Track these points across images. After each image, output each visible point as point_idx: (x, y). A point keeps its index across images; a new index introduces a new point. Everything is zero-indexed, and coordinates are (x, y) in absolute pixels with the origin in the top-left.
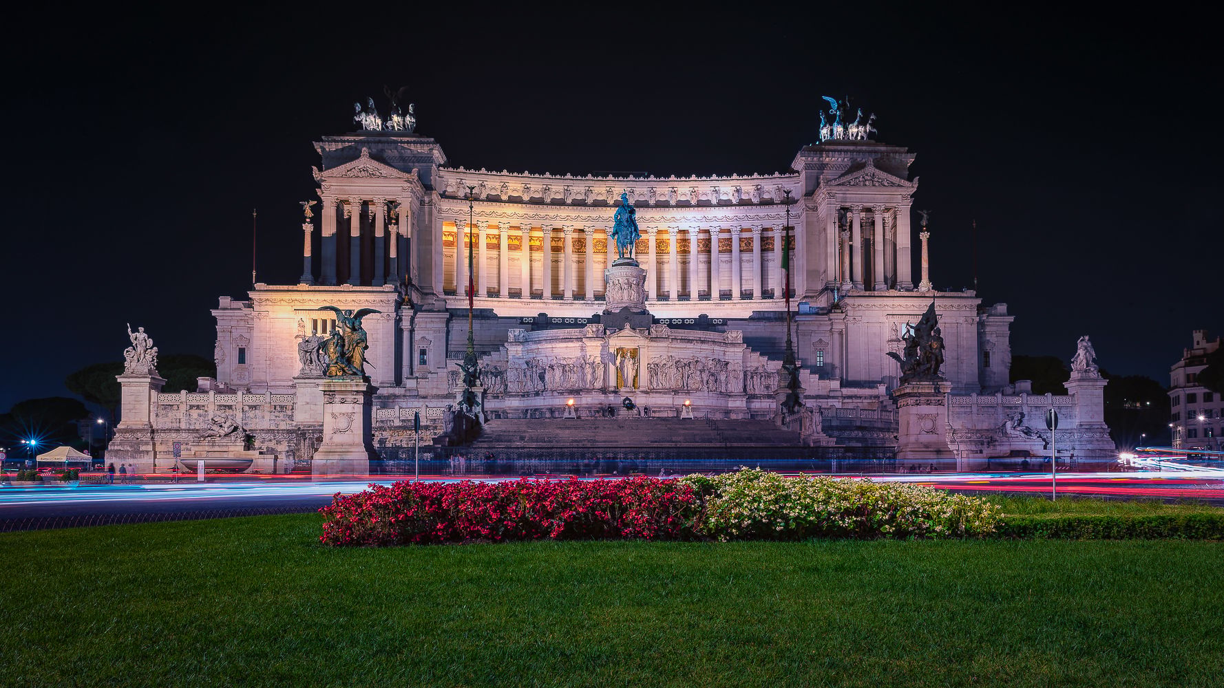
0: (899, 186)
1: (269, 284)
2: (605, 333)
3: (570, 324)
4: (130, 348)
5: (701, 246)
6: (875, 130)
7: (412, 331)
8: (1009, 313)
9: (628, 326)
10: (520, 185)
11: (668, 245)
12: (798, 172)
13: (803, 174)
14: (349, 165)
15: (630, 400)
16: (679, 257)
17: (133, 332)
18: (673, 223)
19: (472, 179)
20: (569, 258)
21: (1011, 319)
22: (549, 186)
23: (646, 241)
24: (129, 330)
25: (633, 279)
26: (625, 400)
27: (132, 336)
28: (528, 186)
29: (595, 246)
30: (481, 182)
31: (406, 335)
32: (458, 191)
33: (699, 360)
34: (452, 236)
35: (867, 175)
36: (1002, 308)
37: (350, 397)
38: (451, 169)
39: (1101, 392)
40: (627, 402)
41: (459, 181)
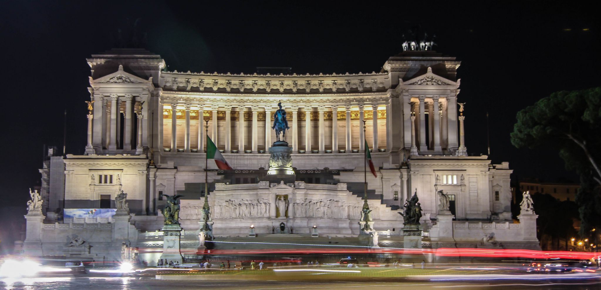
0: (448, 84)
1: (74, 154)
2: (270, 186)
3: (245, 174)
4: (30, 201)
5: (326, 116)
6: (435, 44)
7: (154, 181)
8: (510, 168)
9: (282, 182)
10: (211, 81)
11: (305, 115)
12: (387, 71)
13: (390, 74)
14: (111, 76)
15: (284, 224)
16: (312, 123)
17: (32, 192)
18: (308, 103)
19: (181, 79)
20: (241, 124)
21: (511, 171)
22: (230, 81)
23: (291, 113)
24: (31, 191)
25: (285, 153)
26: (281, 224)
27: (32, 194)
28: (217, 81)
29: (258, 116)
30: (187, 80)
31: (151, 183)
32: (173, 86)
33: (322, 200)
34: (167, 112)
35: (428, 78)
36: (506, 165)
37: (174, 233)
38: (169, 72)
39: (535, 222)
40: (282, 225)
41: (173, 79)
